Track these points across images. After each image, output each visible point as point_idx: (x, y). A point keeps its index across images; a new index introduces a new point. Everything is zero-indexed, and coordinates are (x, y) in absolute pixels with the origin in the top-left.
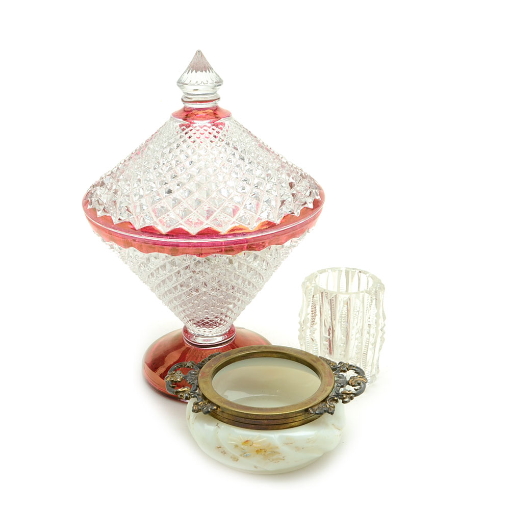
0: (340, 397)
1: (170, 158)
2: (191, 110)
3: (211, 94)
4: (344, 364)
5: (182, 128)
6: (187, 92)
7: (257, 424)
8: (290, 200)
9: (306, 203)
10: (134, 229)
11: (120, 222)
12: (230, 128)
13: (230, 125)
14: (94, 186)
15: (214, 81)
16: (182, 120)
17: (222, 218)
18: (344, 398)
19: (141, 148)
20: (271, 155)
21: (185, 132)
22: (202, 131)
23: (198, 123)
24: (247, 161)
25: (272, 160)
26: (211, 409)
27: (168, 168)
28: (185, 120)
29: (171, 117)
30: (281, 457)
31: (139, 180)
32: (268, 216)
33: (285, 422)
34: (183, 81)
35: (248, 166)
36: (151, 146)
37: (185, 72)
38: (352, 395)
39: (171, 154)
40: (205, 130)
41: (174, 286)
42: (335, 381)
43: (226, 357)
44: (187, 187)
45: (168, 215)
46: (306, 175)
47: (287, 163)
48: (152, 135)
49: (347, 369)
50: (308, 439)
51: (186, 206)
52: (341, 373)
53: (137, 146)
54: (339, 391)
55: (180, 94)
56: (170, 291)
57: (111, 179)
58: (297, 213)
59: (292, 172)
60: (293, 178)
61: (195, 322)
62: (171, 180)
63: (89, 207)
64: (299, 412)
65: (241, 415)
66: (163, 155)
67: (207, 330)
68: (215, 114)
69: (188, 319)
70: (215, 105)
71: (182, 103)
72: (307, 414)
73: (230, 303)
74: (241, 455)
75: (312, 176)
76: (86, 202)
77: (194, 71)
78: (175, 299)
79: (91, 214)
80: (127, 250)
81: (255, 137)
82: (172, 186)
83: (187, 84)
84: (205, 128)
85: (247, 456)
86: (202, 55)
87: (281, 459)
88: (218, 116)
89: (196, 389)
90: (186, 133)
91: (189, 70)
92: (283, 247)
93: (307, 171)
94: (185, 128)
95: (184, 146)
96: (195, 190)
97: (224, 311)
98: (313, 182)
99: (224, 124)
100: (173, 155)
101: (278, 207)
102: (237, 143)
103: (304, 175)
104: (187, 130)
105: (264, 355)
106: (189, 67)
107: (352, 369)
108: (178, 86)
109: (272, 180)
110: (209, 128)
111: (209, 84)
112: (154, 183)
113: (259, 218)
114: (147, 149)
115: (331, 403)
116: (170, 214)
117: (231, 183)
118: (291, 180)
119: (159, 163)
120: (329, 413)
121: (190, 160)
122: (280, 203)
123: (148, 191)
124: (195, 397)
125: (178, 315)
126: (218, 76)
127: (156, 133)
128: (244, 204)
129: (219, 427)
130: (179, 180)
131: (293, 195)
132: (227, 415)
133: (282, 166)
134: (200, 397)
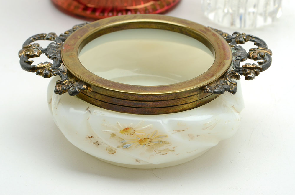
0: (241, 72)
4: (240, 34)
7: (141, 106)
18: (248, 74)
26: (79, 89)
30: (171, 148)
33: (176, 104)
38: (256, 70)
42: (232, 54)
43: (95, 27)
49: (245, 39)
50: (205, 125)
52: (237, 45)
54: (239, 65)
64: (193, 91)
65: (118, 96)
72: (202, 94)
74: (119, 147)
85: (127, 147)
87: (170, 150)
89: (59, 65)
105: (141, 26)
107: (251, 40)
115: (232, 79)
120: (230, 92)
124: (58, 74)
129: (89, 111)
132: (100, 96)
134: (65, 74)
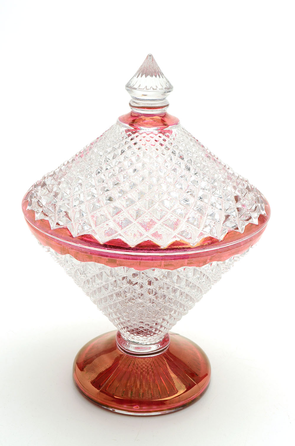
1: (114, 163)
2: (139, 115)
3: (160, 100)
5: (128, 133)
6: (135, 96)
8: (234, 214)
9: (250, 218)
10: (71, 236)
11: (58, 227)
12: (177, 135)
13: (177, 133)
14: (36, 186)
15: (164, 87)
16: (128, 125)
17: (163, 230)
19: (85, 150)
20: (217, 166)
21: (130, 138)
22: (148, 138)
23: (144, 129)
24: (192, 171)
25: (218, 171)
27: (110, 174)
28: (131, 125)
29: (118, 122)
31: (81, 184)
32: (211, 231)
34: (132, 85)
35: (193, 178)
36: (96, 150)
37: (135, 76)
39: (115, 160)
40: (151, 137)
41: (109, 294)
44: (129, 196)
45: (107, 225)
46: (253, 187)
47: (233, 174)
48: (98, 138)
51: (127, 215)
53: (81, 148)
55: (128, 98)
56: (106, 299)
57: (53, 180)
58: (241, 230)
59: (238, 184)
60: (239, 191)
61: (129, 330)
62: (113, 187)
63: (29, 208)
66: (106, 161)
67: (141, 338)
68: (163, 121)
69: (123, 327)
70: (163, 111)
71: (129, 108)
73: (166, 315)
75: (258, 188)
76: (26, 202)
77: (144, 75)
78: (110, 306)
79: (30, 215)
80: (64, 256)
81: (203, 146)
82: (114, 193)
83: (135, 89)
84: (152, 135)
86: (153, 60)
88: (166, 123)
90: (132, 139)
91: (139, 75)
92: (224, 263)
93: (253, 183)
94: (131, 134)
95: (128, 153)
96: (137, 199)
97: (159, 321)
98: (259, 196)
99: (172, 132)
100: (117, 161)
101: (222, 222)
102: (184, 152)
103: (250, 187)
104: (133, 136)
106: (138, 71)
108: (127, 90)
109: (218, 192)
110: (156, 135)
111: (158, 90)
112: (96, 189)
113: (201, 233)
114: (90, 152)
116: (109, 223)
117: (174, 194)
118: (238, 193)
119: (102, 168)
121: (134, 168)
122: (225, 217)
123: (88, 196)
125: (112, 320)
126: (168, 82)
127: (101, 136)
128: (187, 217)
130: (121, 188)
131: (238, 209)
133: (229, 178)
